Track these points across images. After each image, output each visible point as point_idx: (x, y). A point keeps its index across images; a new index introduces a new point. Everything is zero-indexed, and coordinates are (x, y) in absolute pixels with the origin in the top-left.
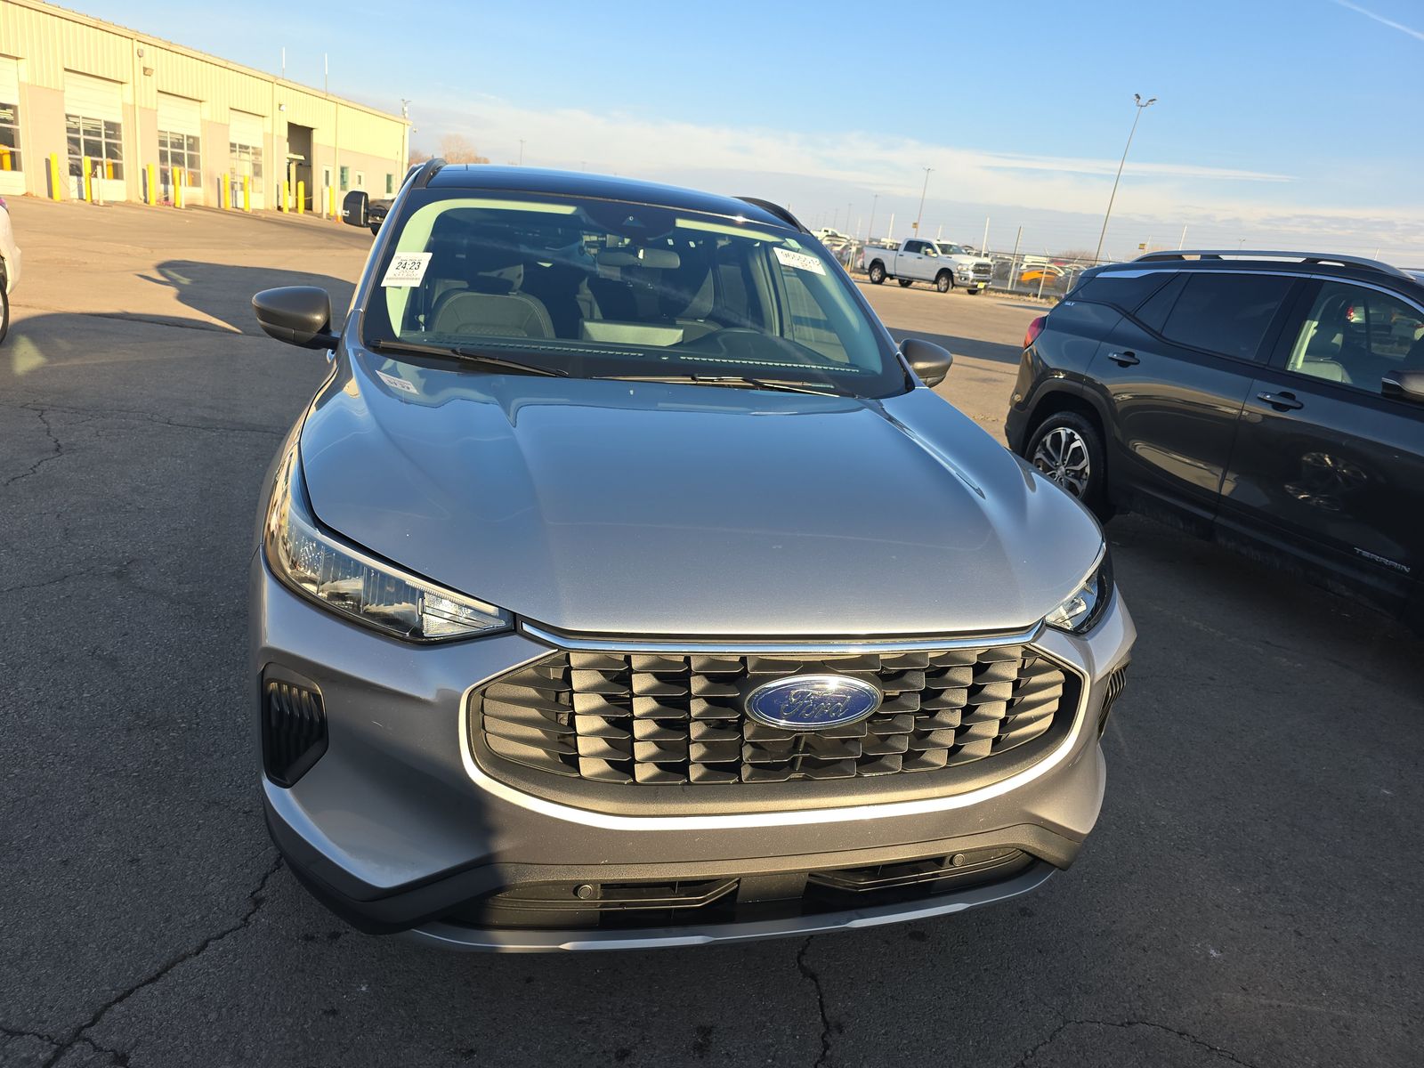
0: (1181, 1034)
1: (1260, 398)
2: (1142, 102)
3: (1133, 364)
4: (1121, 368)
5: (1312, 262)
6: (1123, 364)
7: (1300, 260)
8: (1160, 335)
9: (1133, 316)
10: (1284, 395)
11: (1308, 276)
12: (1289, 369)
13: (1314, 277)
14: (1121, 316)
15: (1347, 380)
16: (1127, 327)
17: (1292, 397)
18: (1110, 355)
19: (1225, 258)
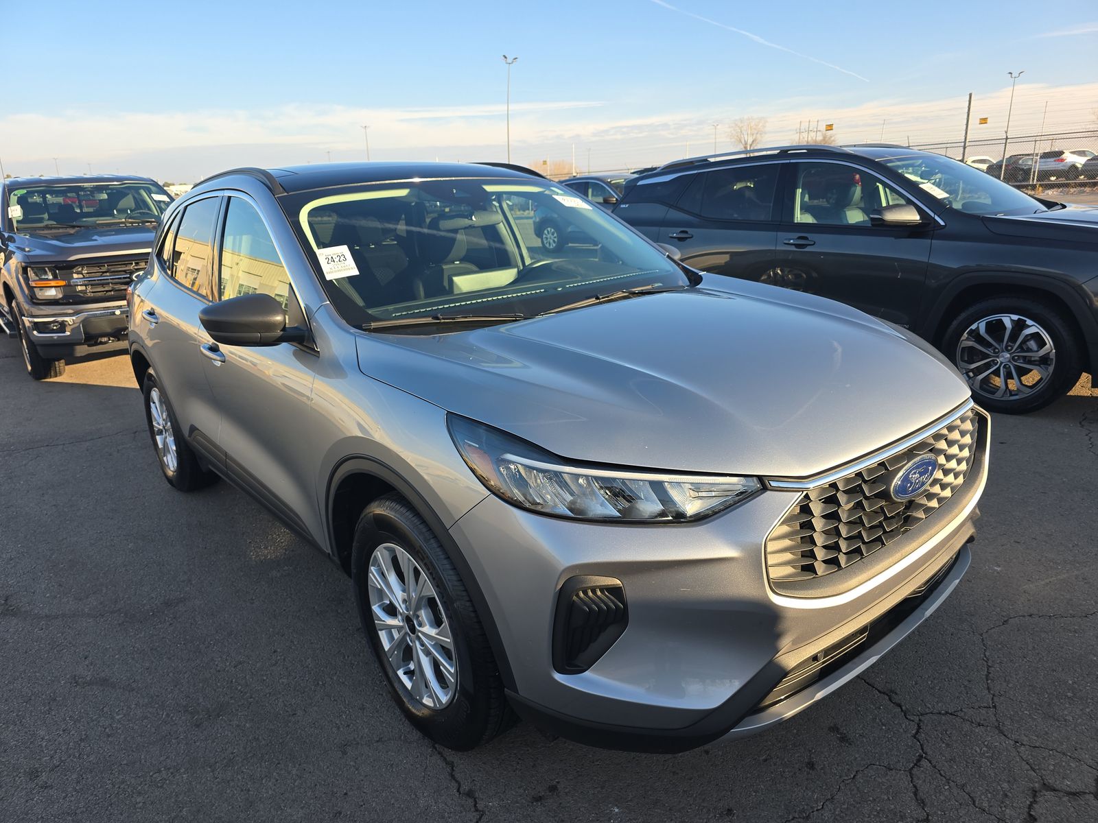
0: (1030, 616)
1: (785, 244)
2: (509, 60)
3: (689, 238)
4: (681, 243)
5: (784, 153)
6: (680, 239)
7: (776, 152)
8: (700, 216)
9: (676, 207)
10: (800, 238)
11: (788, 161)
12: (796, 222)
13: (792, 161)
14: (667, 208)
15: (815, 222)
16: (675, 215)
17: (806, 238)
18: (671, 235)
19: (712, 160)
